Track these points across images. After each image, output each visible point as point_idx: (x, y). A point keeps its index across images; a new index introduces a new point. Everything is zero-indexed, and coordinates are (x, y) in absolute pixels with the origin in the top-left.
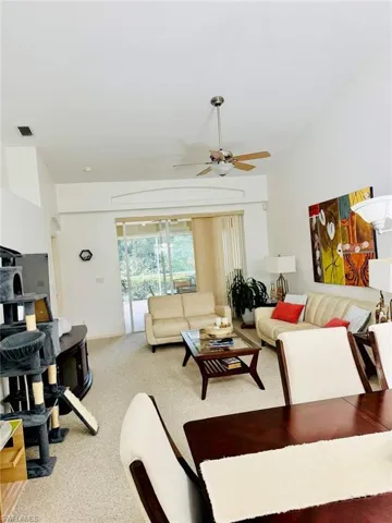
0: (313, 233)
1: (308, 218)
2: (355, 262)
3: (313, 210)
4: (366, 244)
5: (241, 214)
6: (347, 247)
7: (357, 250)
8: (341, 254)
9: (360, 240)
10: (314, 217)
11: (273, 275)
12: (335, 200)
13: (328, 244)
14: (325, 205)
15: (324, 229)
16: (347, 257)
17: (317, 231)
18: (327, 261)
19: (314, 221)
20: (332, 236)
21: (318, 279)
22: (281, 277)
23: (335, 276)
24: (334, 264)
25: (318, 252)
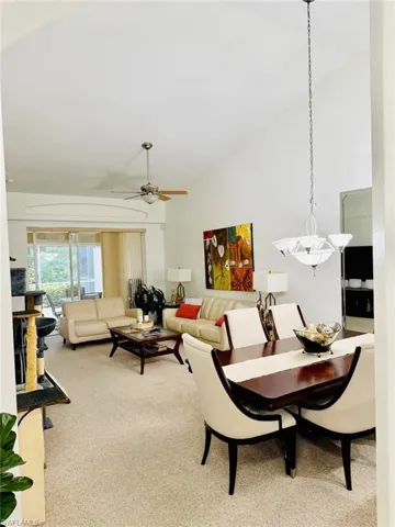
0: (206, 252)
1: (203, 240)
2: (239, 274)
3: (207, 235)
4: (247, 262)
5: (142, 232)
6: (233, 263)
7: (241, 265)
8: (228, 268)
9: (243, 258)
10: (208, 240)
11: (173, 283)
12: (225, 229)
13: (218, 261)
14: (216, 232)
15: (216, 249)
16: (233, 270)
17: (209, 251)
18: (217, 273)
19: (208, 243)
20: (222, 255)
21: (209, 286)
22: (180, 284)
23: (223, 283)
24: (222, 275)
25: (210, 267)
